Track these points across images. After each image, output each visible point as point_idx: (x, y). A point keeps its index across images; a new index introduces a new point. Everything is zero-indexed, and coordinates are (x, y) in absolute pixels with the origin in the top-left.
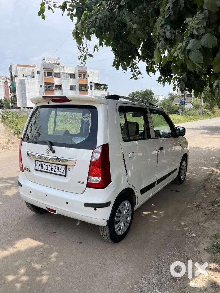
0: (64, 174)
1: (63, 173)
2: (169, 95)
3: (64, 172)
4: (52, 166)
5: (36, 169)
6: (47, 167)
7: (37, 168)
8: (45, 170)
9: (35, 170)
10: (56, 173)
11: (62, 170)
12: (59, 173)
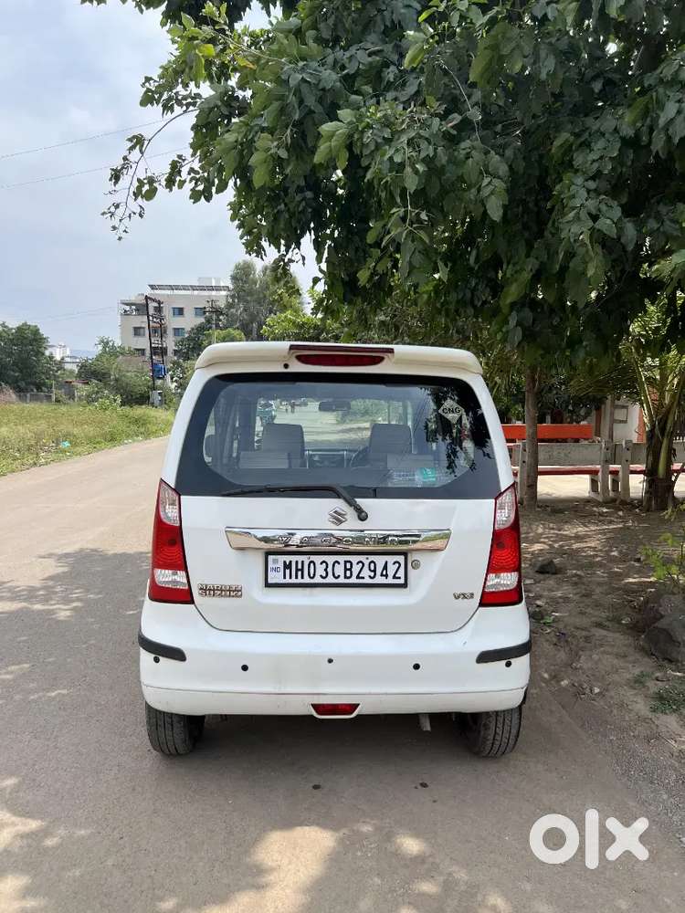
0: (402, 581)
1: (394, 577)
2: (100, 347)
3: (401, 573)
4: (346, 562)
5: (270, 581)
6: (326, 570)
7: (275, 577)
8: (318, 580)
9: (268, 585)
10: (367, 581)
11: (391, 569)
12: (379, 580)
